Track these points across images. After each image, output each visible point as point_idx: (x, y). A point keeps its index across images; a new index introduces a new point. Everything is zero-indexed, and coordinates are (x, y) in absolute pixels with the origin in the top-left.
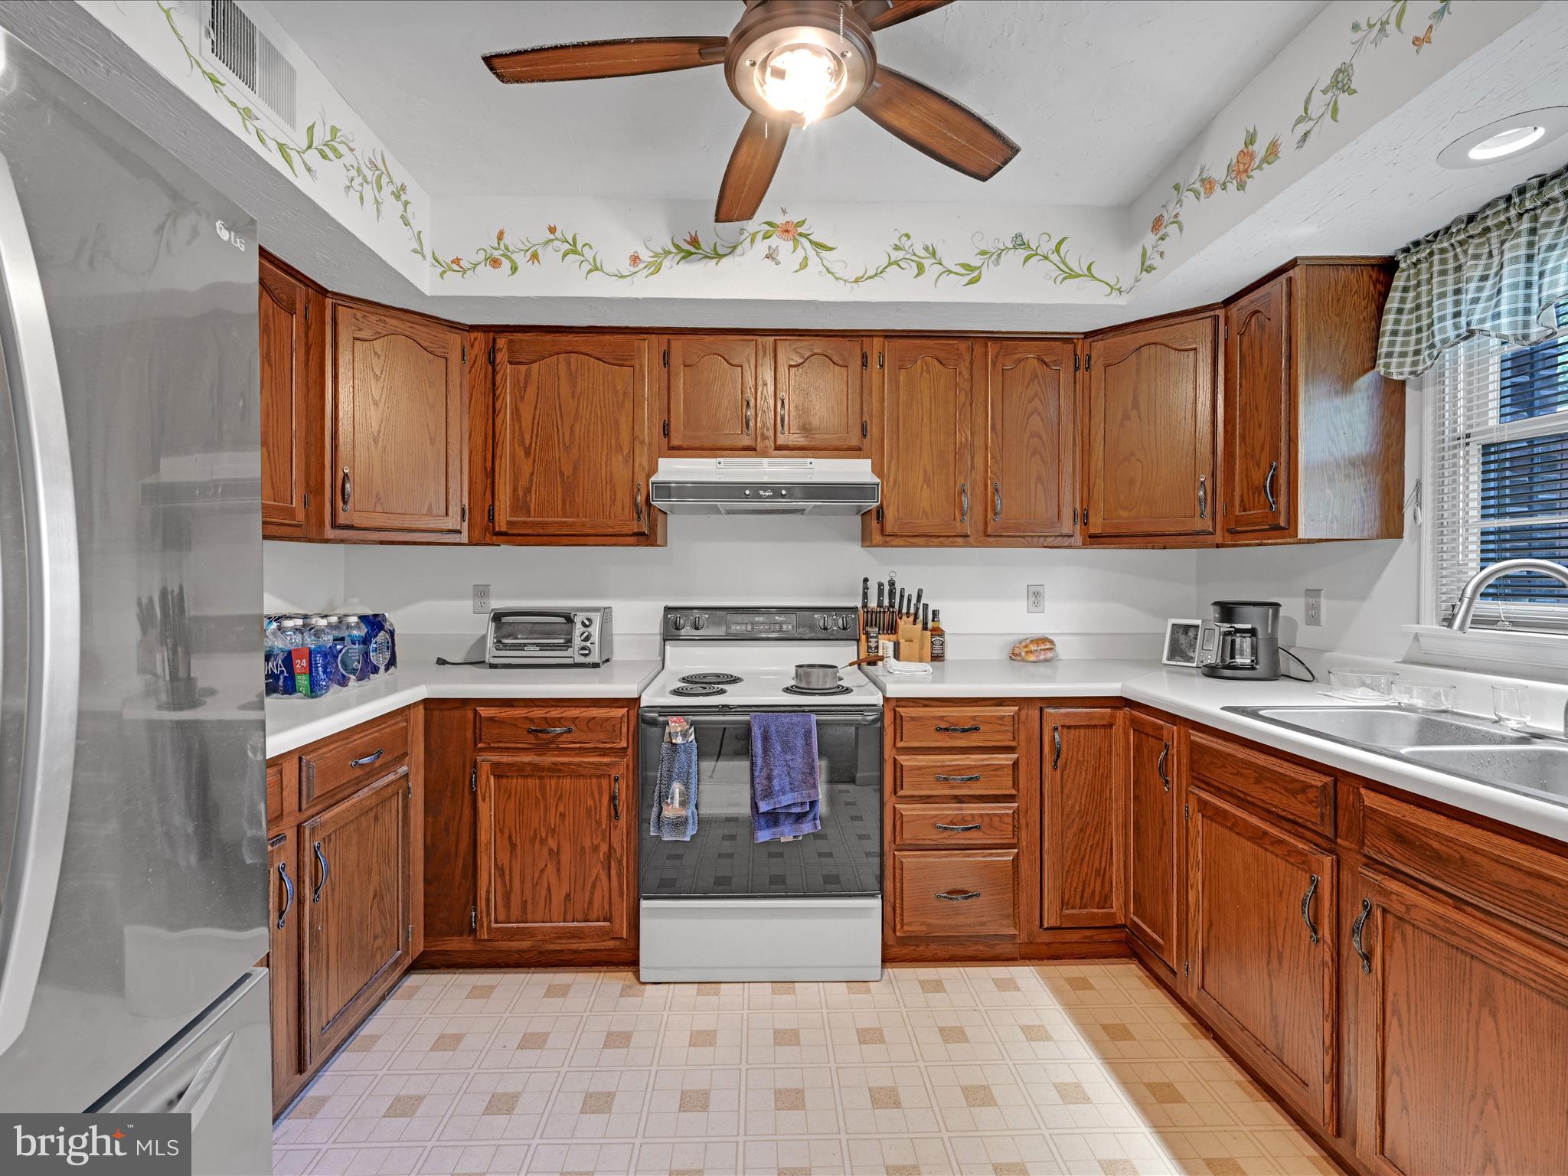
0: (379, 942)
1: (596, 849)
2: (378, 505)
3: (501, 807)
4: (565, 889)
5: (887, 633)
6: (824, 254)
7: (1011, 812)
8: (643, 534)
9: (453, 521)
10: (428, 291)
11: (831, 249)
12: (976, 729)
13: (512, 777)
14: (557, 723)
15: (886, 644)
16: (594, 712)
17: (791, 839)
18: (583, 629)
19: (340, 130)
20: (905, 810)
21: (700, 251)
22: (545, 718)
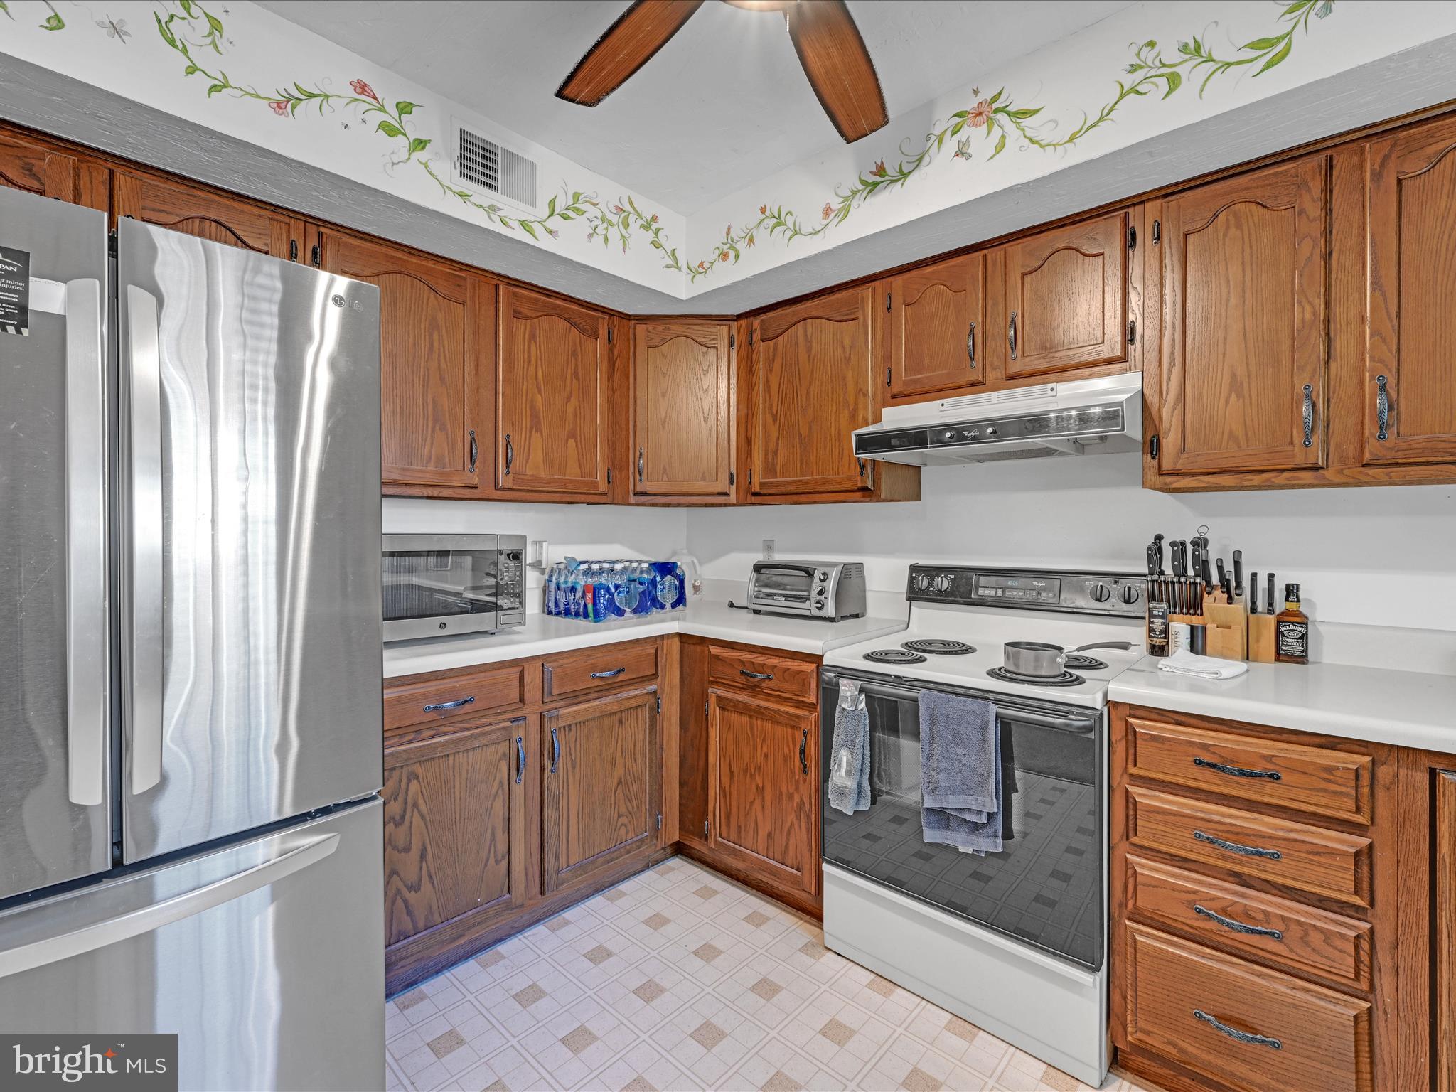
0: (623, 820)
1: (791, 797)
2: (665, 475)
3: (724, 736)
4: (768, 828)
5: (1188, 613)
6: (1026, 122)
7: (1354, 934)
8: (864, 489)
9: (722, 485)
10: (684, 296)
11: (1035, 112)
12: (1274, 777)
13: (731, 711)
14: (761, 668)
15: (1180, 628)
16: (789, 663)
17: (970, 851)
18: (820, 583)
19: (582, 194)
20: (1143, 866)
21: (887, 178)
22: (753, 663)
